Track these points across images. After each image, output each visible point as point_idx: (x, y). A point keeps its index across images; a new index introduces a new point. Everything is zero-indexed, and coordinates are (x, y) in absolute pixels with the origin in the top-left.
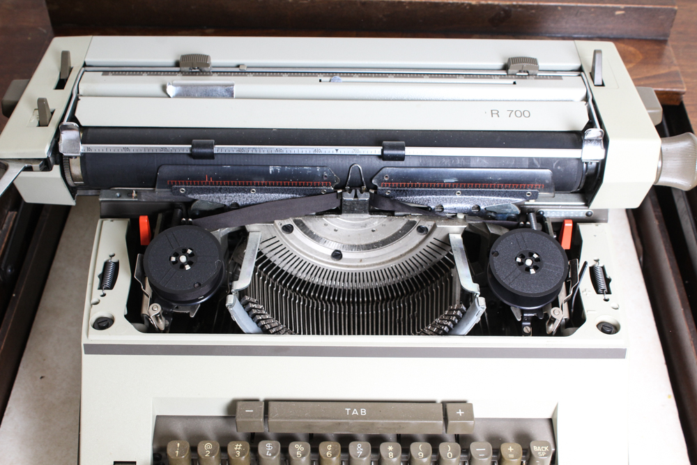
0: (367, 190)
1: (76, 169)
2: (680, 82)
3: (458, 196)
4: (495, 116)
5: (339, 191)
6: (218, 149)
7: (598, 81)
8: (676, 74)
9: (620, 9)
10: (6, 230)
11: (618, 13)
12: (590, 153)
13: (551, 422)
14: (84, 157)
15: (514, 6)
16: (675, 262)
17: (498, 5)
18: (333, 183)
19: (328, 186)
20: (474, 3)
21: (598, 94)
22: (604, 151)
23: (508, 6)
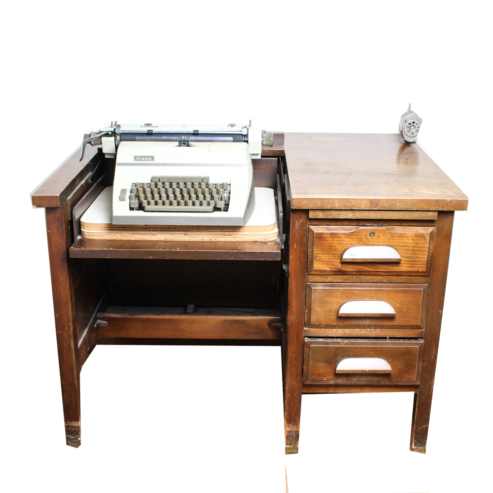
1: (118, 136)
5: (180, 142)
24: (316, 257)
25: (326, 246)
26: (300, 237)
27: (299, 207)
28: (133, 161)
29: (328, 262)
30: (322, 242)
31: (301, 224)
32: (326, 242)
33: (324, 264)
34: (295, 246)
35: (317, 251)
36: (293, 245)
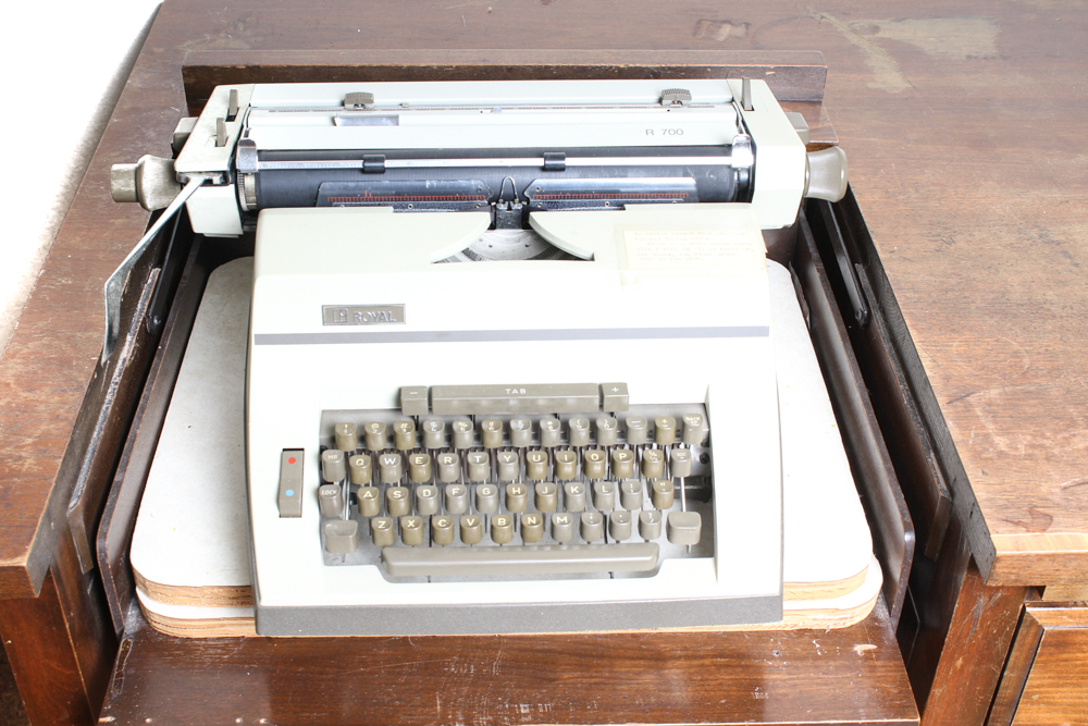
0: (520, 202)
1: (250, 182)
2: (833, 135)
3: (607, 207)
4: (650, 134)
5: (493, 204)
6: (388, 164)
7: (747, 106)
8: (830, 129)
9: (770, 70)
10: (152, 283)
11: (768, 73)
12: (740, 158)
13: (704, 406)
14: (258, 175)
15: (663, 68)
16: (836, 305)
17: (646, 68)
18: (487, 195)
19: (482, 199)
20: (622, 66)
21: (747, 116)
22: (752, 157)
23: (657, 68)
24: (1029, 695)
25: (1076, 666)
26: (984, 638)
27: (1016, 581)
28: (317, 327)
29: (1073, 705)
30: (1065, 656)
31: (997, 604)
32: (1080, 655)
33: (1056, 711)
34: (959, 662)
35: (1037, 679)
36: (952, 659)
